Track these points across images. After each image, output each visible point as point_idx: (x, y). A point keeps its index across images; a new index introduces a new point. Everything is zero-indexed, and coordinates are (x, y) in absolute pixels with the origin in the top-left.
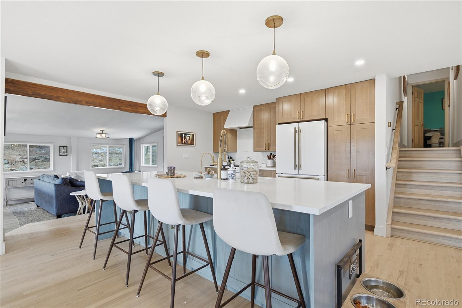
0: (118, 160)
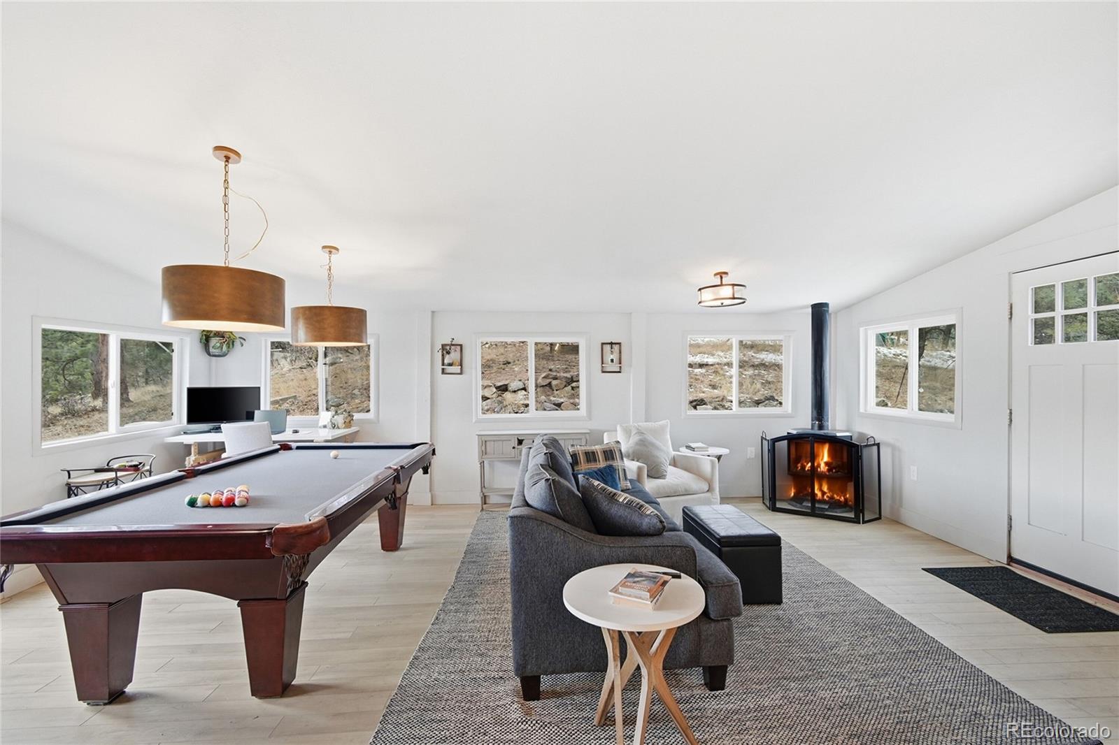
0: (759, 386)
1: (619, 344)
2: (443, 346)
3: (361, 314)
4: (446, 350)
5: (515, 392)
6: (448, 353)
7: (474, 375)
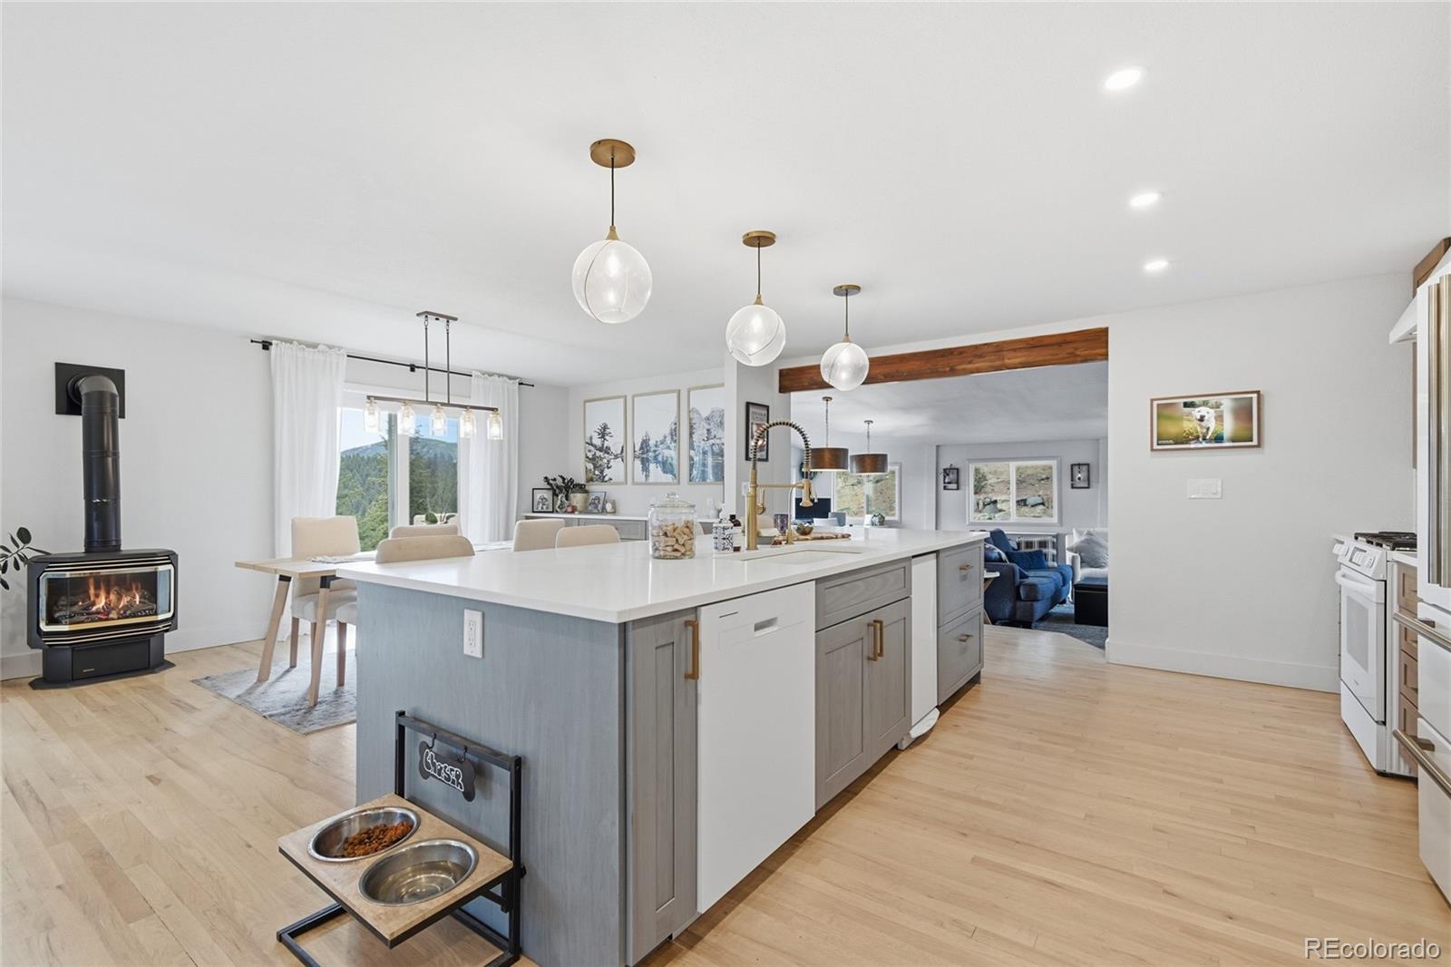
1: (1088, 465)
2: (945, 470)
3: (884, 457)
4: (946, 472)
5: (1033, 506)
6: (948, 475)
7: (967, 492)
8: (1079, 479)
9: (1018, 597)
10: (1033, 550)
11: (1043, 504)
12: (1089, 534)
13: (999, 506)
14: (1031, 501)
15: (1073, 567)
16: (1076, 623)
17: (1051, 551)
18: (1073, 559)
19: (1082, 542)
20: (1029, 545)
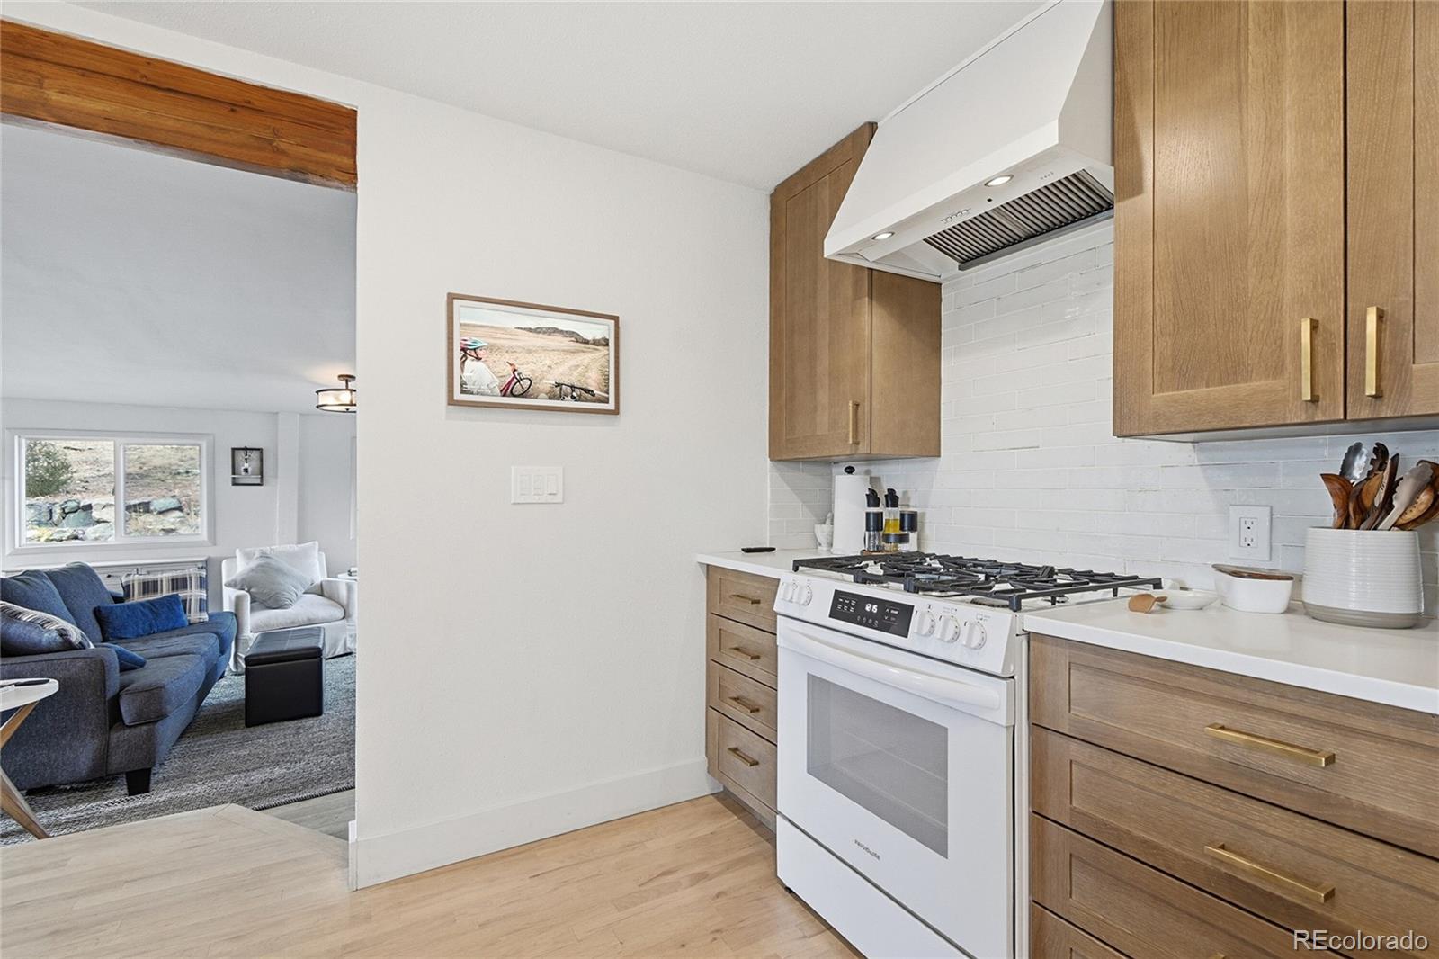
1: (260, 450)
5: (161, 513)
8: (246, 470)
9: (115, 718)
10: (159, 596)
11: (180, 509)
12: (264, 556)
13: (96, 514)
14: (158, 504)
15: (236, 615)
16: (248, 725)
17: (194, 594)
18: (238, 602)
19: (252, 570)
20: (150, 587)
